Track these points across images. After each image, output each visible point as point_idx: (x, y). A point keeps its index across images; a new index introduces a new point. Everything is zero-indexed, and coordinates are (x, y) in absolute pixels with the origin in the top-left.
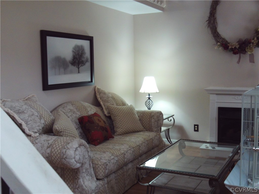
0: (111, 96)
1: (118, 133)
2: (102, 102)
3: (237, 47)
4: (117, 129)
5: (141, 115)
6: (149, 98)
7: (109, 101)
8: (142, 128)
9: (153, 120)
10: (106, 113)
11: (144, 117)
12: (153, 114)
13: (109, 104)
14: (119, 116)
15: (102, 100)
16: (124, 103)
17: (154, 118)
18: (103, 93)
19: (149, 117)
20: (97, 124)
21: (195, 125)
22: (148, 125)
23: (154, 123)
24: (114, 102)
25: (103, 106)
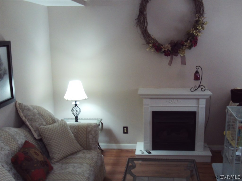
0: (37, 112)
1: (55, 160)
2: (28, 122)
3: (170, 49)
4: (54, 155)
5: (76, 131)
6: (76, 105)
7: (37, 120)
8: (79, 147)
9: (90, 136)
10: (36, 136)
11: (79, 133)
12: (89, 129)
13: (38, 123)
14: (54, 139)
15: (28, 120)
16: (54, 118)
17: (91, 134)
18: (26, 109)
19: (85, 133)
20: (35, 160)
21: (124, 127)
22: (85, 142)
23: (92, 140)
24: (43, 120)
25: (30, 127)
